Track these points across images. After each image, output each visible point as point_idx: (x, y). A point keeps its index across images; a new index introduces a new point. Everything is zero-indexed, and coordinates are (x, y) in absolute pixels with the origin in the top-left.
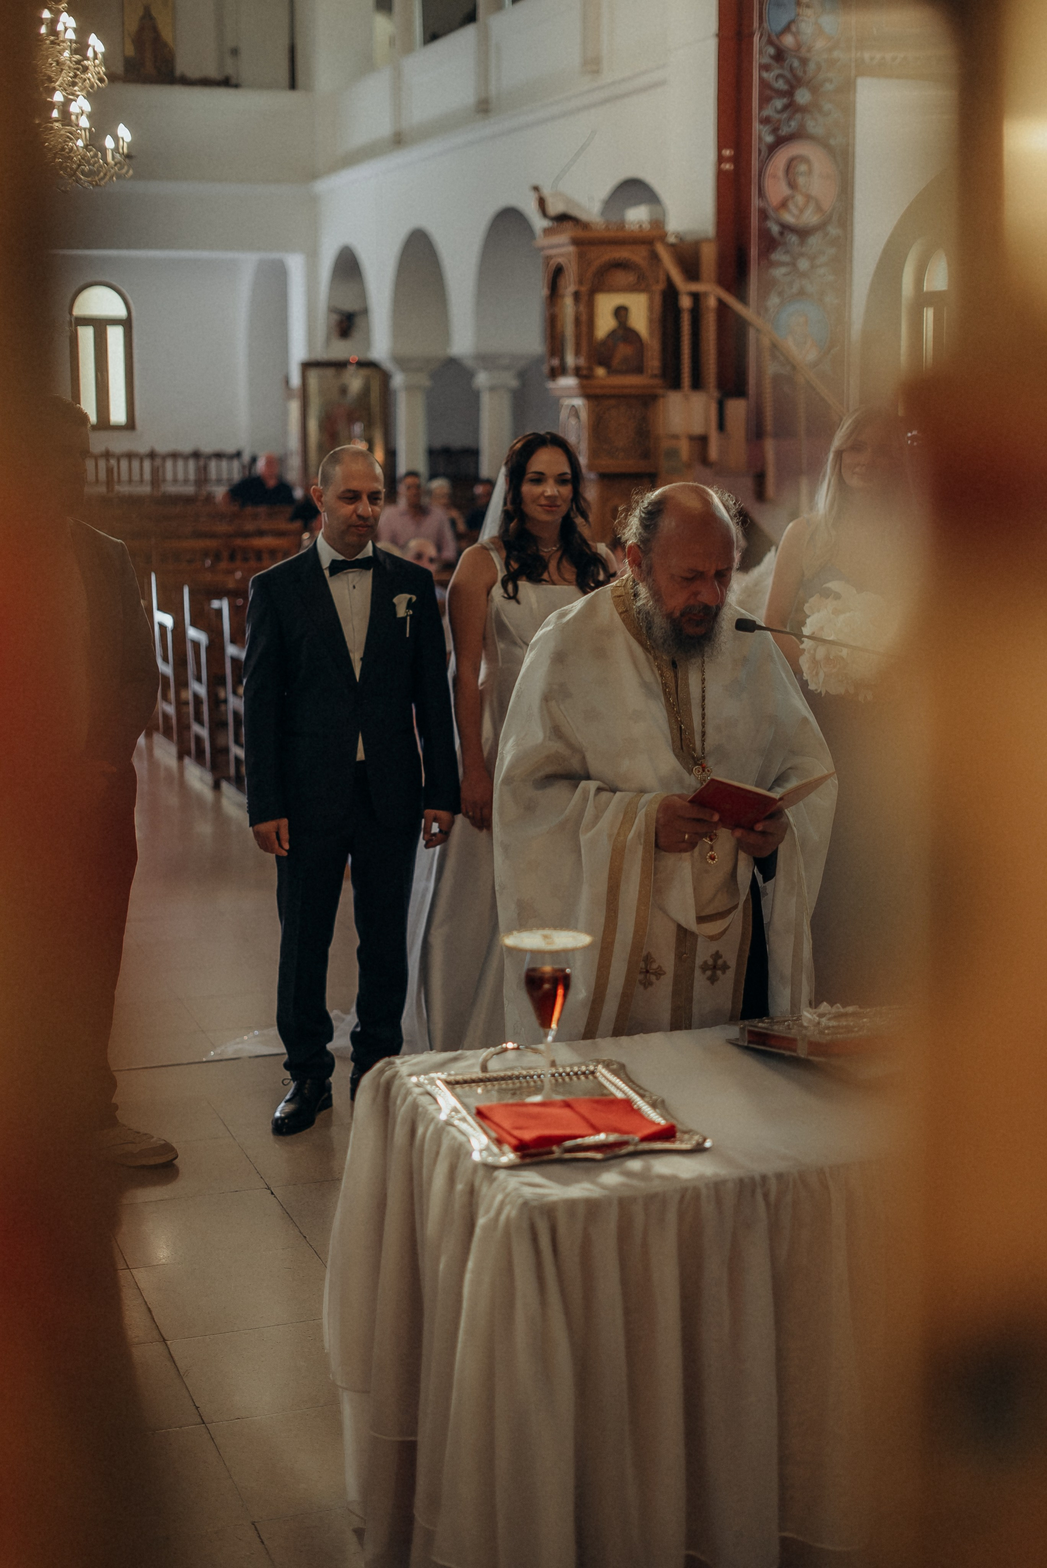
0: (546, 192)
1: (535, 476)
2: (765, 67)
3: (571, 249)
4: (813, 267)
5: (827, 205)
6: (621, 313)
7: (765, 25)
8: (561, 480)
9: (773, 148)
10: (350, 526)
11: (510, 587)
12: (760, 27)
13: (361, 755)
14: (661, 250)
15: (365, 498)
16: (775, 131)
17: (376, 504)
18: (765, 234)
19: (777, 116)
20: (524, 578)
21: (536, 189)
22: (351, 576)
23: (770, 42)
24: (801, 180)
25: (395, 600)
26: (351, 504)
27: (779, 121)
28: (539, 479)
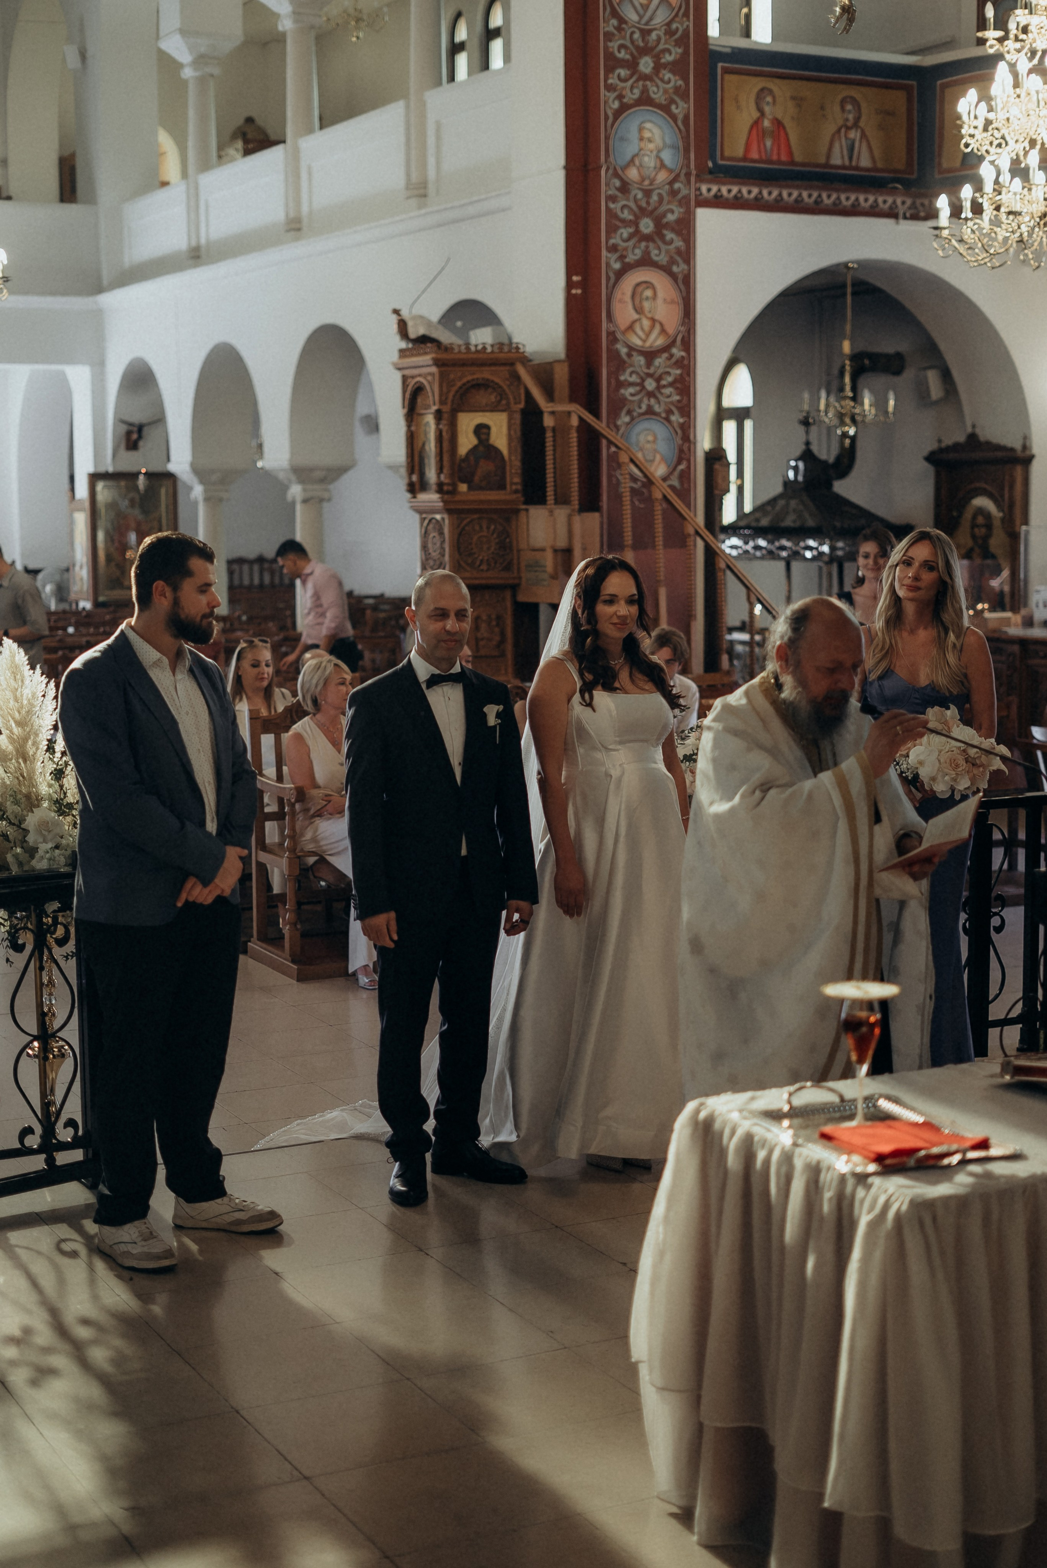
0: (405, 313)
1: (607, 598)
2: (612, 199)
3: (434, 369)
4: (659, 387)
5: (671, 330)
6: (481, 431)
7: (611, 159)
8: (630, 601)
9: (620, 274)
10: (439, 641)
11: (587, 696)
12: (606, 161)
13: (464, 852)
14: (522, 371)
15: (452, 615)
16: (622, 258)
17: (462, 621)
18: (614, 355)
19: (624, 245)
20: (600, 687)
21: (396, 312)
22: (446, 689)
23: (616, 175)
24: (647, 305)
25: (485, 709)
26: (441, 621)
27: (626, 249)
28: (612, 600)
